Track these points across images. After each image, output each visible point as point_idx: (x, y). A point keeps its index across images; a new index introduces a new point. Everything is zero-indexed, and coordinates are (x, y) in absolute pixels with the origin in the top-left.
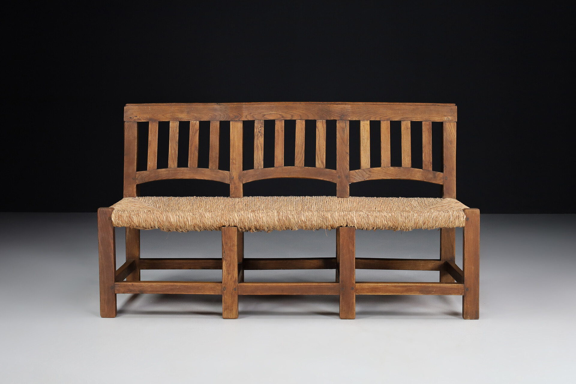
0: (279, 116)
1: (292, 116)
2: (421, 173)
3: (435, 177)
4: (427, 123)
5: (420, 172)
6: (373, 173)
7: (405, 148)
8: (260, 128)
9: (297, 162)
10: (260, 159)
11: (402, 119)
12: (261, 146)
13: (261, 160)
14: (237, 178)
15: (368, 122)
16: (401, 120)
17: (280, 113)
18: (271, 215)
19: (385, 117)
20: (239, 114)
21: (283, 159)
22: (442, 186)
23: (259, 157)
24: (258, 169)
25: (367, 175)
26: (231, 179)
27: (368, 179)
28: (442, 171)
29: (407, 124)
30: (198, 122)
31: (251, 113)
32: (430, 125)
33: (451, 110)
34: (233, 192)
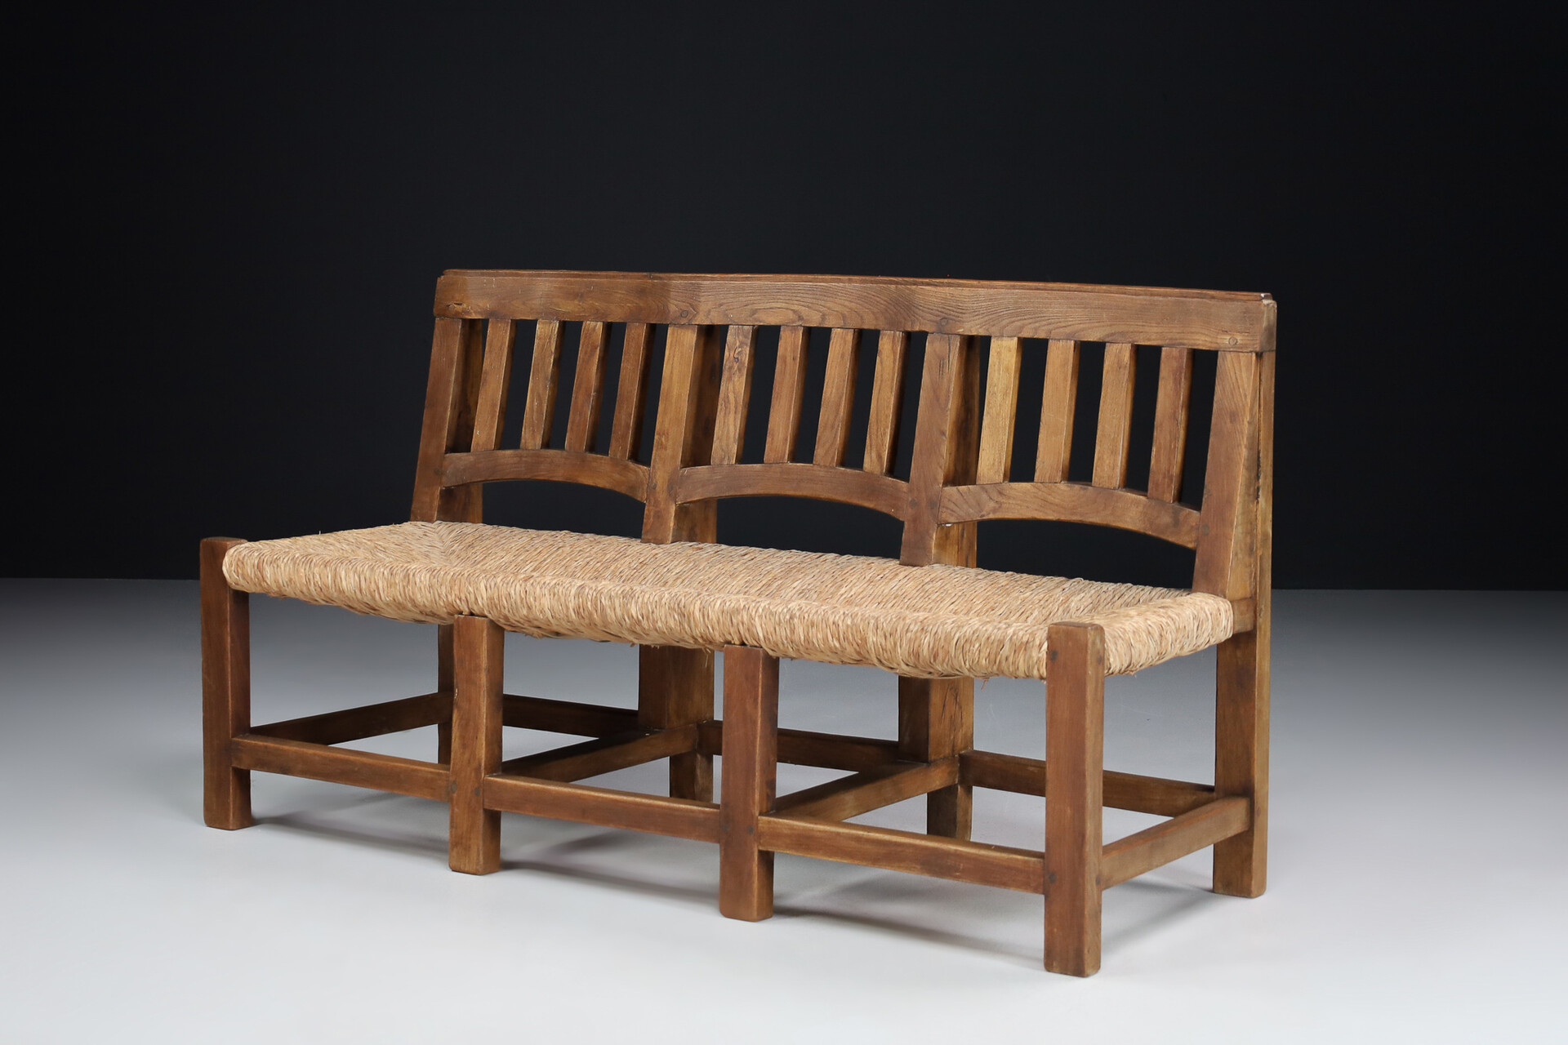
0: (791, 315)
1: (823, 317)
2: (1141, 508)
3: (1176, 523)
4: (1175, 352)
5: (1137, 503)
6: (1009, 498)
7: (1106, 426)
8: (740, 349)
9: (819, 451)
10: (728, 438)
11: (1108, 336)
12: (736, 401)
13: (732, 439)
14: (665, 487)
15: (1013, 343)
16: (1106, 340)
17: (795, 308)
18: (560, 594)
19: (1061, 329)
20: (691, 305)
21: (786, 440)
22: (1190, 555)
23: (728, 432)
24: (721, 465)
25: (992, 504)
26: (652, 489)
27: (991, 516)
28: (1197, 506)
29: (1120, 352)
30: (600, 325)
31: (721, 305)
32: (1181, 357)
33: (1245, 313)
34: (649, 527)
